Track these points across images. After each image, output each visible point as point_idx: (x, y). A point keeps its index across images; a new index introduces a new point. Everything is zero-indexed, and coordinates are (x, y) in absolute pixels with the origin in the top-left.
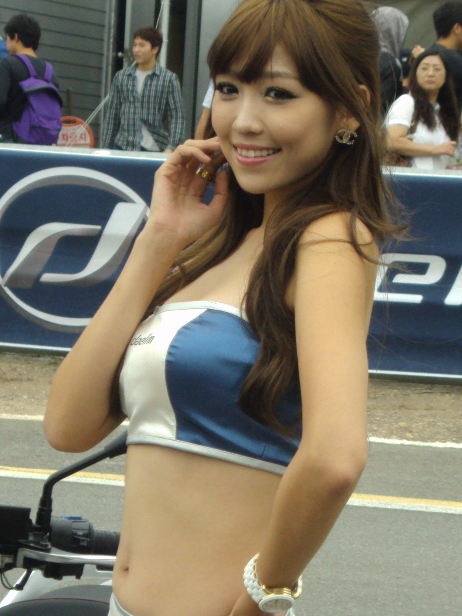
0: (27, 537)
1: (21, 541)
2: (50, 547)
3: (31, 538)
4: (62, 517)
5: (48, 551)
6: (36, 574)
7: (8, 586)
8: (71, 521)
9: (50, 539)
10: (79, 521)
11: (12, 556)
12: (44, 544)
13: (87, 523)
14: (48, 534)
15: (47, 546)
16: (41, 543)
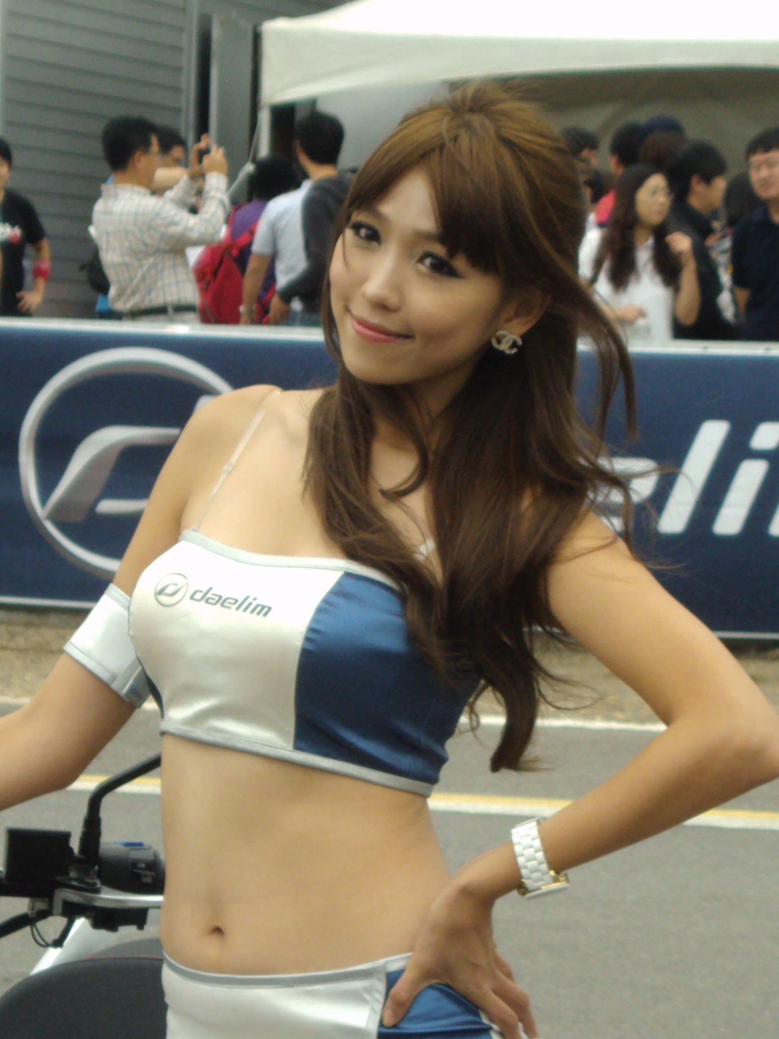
0: (68, 874)
1: (59, 878)
2: (99, 885)
3: (72, 874)
4: (115, 843)
5: (97, 891)
6: (81, 924)
7: (42, 943)
8: (127, 848)
9: (99, 875)
10: (141, 847)
11: (47, 899)
12: (90, 881)
13: (151, 851)
14: (96, 868)
15: (95, 884)
16: (87, 880)
